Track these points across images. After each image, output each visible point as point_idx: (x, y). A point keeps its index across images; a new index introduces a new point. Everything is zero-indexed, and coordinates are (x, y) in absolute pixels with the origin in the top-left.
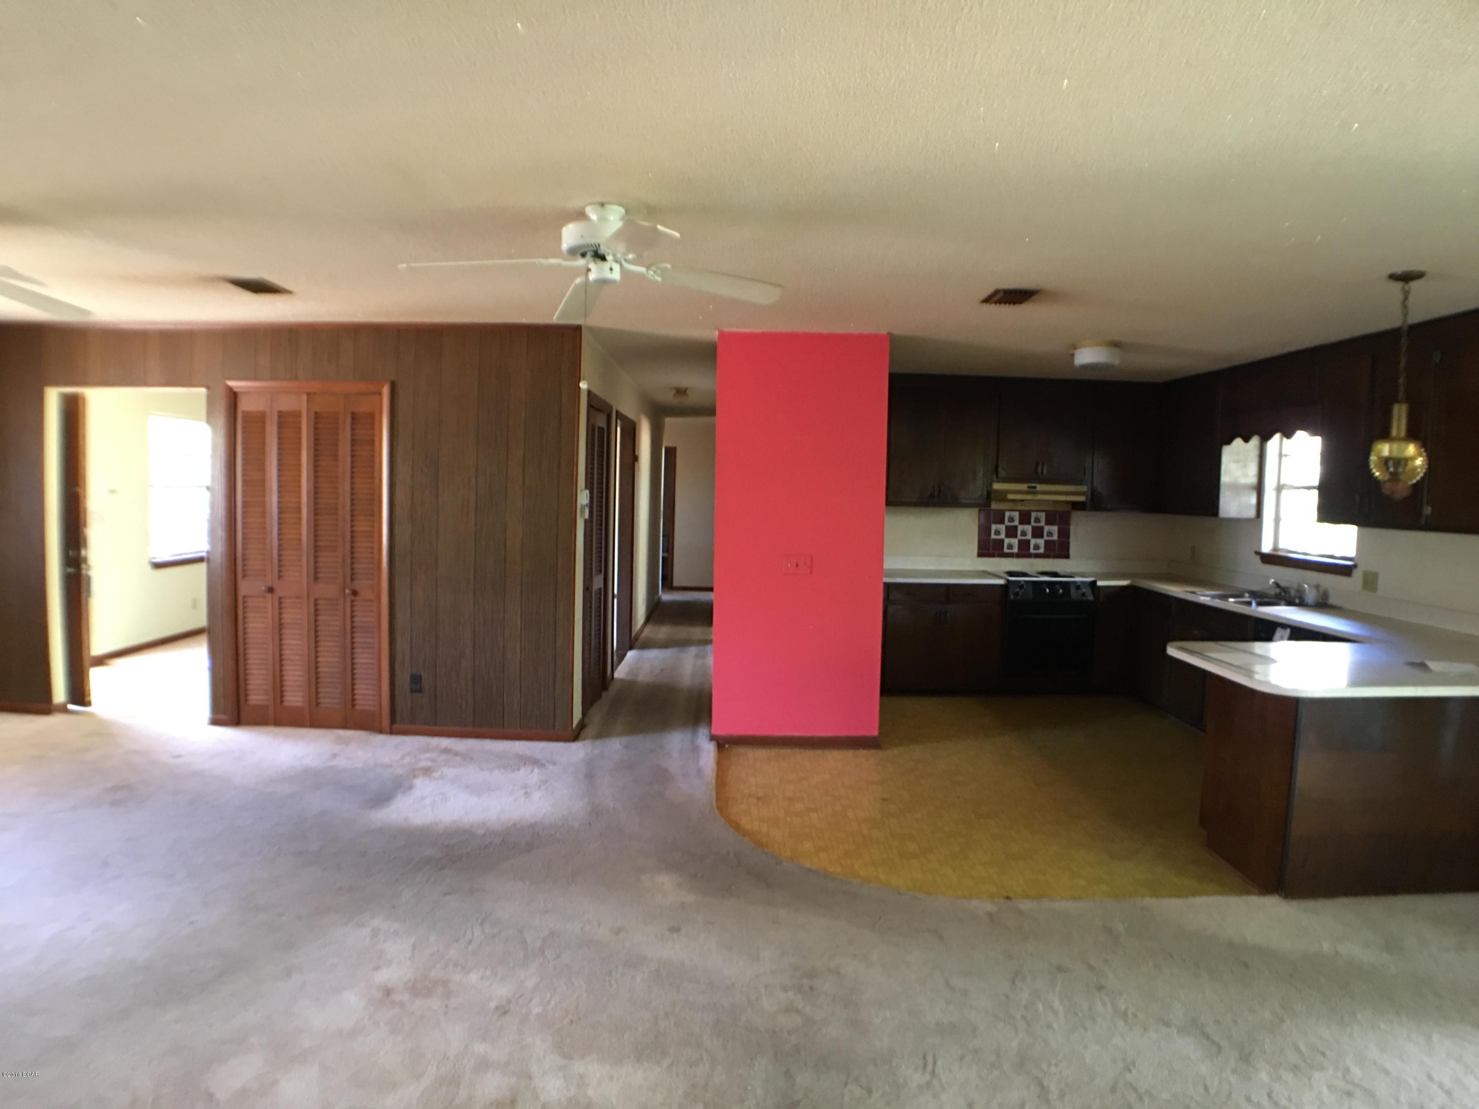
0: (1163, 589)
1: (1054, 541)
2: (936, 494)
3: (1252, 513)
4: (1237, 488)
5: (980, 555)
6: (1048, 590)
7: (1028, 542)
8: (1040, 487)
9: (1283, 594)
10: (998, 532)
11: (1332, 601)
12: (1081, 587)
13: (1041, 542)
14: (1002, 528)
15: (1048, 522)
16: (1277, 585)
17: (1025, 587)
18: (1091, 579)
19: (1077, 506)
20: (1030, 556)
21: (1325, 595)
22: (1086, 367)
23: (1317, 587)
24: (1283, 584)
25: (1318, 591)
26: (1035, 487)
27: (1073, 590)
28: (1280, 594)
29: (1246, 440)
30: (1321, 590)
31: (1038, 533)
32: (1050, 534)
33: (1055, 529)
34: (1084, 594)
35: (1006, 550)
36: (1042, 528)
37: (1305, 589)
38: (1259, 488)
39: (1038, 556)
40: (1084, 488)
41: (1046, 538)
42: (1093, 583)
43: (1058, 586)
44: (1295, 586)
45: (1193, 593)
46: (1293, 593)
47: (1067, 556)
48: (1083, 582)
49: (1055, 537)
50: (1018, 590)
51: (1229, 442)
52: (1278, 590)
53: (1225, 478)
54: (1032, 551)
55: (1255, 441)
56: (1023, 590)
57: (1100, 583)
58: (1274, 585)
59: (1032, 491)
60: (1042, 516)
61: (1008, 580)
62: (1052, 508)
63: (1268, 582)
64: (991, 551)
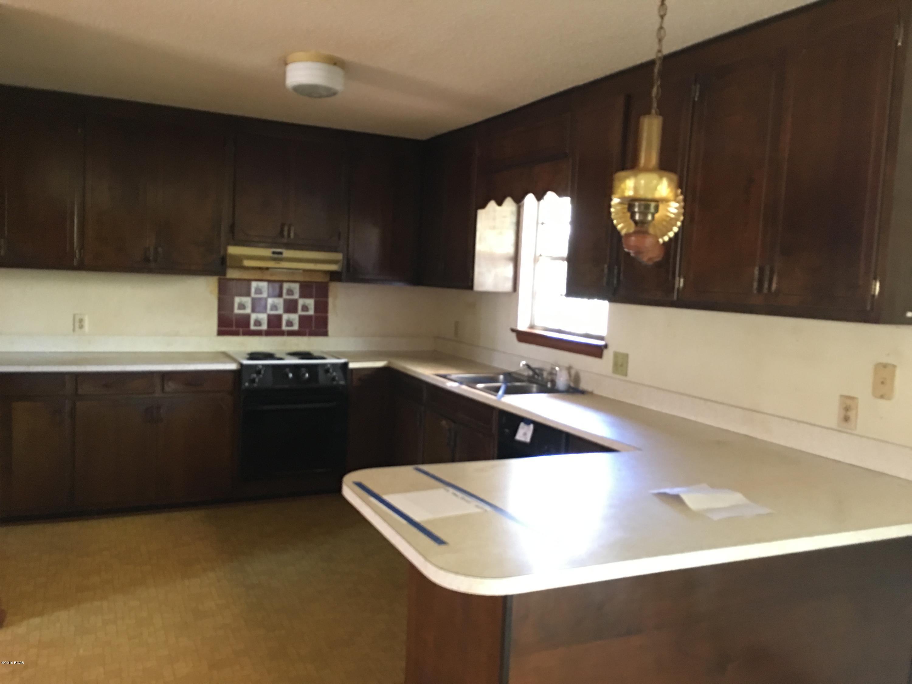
0: (415, 372)
1: (310, 317)
2: (151, 258)
3: (508, 286)
4: (492, 259)
5: (221, 333)
6: (291, 375)
7: (279, 317)
8: (287, 253)
9: (536, 376)
10: (242, 306)
11: (583, 386)
12: (331, 370)
13: (295, 317)
14: (247, 301)
15: (303, 295)
16: (528, 367)
17: (263, 372)
18: (342, 361)
19: (335, 276)
20: (282, 333)
21: (577, 379)
22: (301, 90)
23: (569, 369)
24: (534, 365)
25: (570, 374)
26: (281, 253)
27: (321, 373)
28: (533, 377)
29: (500, 203)
30: (573, 372)
31: (291, 307)
32: (305, 308)
33: (310, 302)
34: (333, 379)
35: (253, 327)
36: (295, 302)
37: (556, 371)
38: (516, 259)
39: (291, 333)
40: (339, 256)
41: (300, 312)
42: (346, 365)
43: (303, 370)
44: (548, 367)
45: (444, 377)
46: (545, 374)
47: (325, 333)
48: (334, 365)
49: (311, 312)
50: (254, 375)
51: (483, 206)
52: (531, 373)
53: (481, 247)
54: (284, 328)
55: (509, 205)
56: (261, 376)
57: (352, 365)
58: (526, 367)
59: (277, 258)
60: (296, 287)
61: (242, 365)
62: (308, 279)
63: (519, 364)
64: (234, 328)
